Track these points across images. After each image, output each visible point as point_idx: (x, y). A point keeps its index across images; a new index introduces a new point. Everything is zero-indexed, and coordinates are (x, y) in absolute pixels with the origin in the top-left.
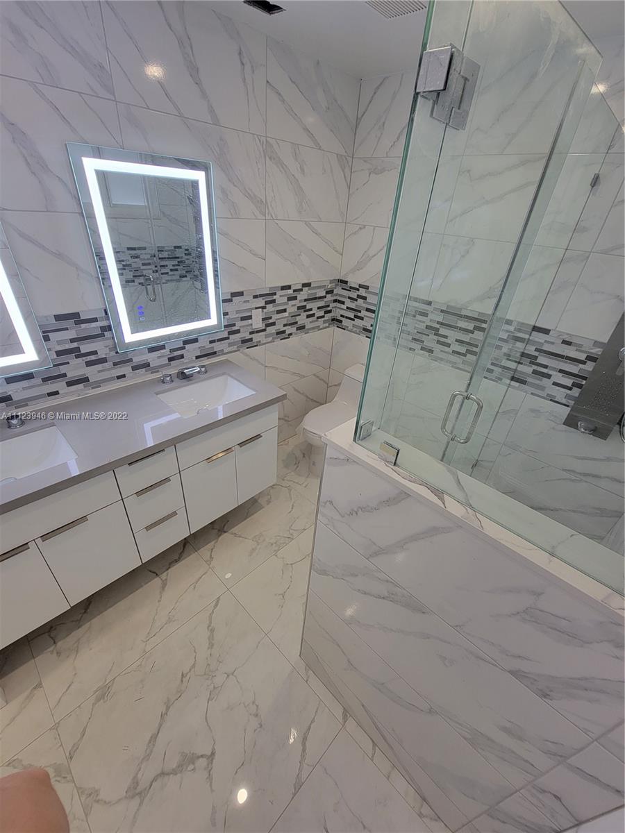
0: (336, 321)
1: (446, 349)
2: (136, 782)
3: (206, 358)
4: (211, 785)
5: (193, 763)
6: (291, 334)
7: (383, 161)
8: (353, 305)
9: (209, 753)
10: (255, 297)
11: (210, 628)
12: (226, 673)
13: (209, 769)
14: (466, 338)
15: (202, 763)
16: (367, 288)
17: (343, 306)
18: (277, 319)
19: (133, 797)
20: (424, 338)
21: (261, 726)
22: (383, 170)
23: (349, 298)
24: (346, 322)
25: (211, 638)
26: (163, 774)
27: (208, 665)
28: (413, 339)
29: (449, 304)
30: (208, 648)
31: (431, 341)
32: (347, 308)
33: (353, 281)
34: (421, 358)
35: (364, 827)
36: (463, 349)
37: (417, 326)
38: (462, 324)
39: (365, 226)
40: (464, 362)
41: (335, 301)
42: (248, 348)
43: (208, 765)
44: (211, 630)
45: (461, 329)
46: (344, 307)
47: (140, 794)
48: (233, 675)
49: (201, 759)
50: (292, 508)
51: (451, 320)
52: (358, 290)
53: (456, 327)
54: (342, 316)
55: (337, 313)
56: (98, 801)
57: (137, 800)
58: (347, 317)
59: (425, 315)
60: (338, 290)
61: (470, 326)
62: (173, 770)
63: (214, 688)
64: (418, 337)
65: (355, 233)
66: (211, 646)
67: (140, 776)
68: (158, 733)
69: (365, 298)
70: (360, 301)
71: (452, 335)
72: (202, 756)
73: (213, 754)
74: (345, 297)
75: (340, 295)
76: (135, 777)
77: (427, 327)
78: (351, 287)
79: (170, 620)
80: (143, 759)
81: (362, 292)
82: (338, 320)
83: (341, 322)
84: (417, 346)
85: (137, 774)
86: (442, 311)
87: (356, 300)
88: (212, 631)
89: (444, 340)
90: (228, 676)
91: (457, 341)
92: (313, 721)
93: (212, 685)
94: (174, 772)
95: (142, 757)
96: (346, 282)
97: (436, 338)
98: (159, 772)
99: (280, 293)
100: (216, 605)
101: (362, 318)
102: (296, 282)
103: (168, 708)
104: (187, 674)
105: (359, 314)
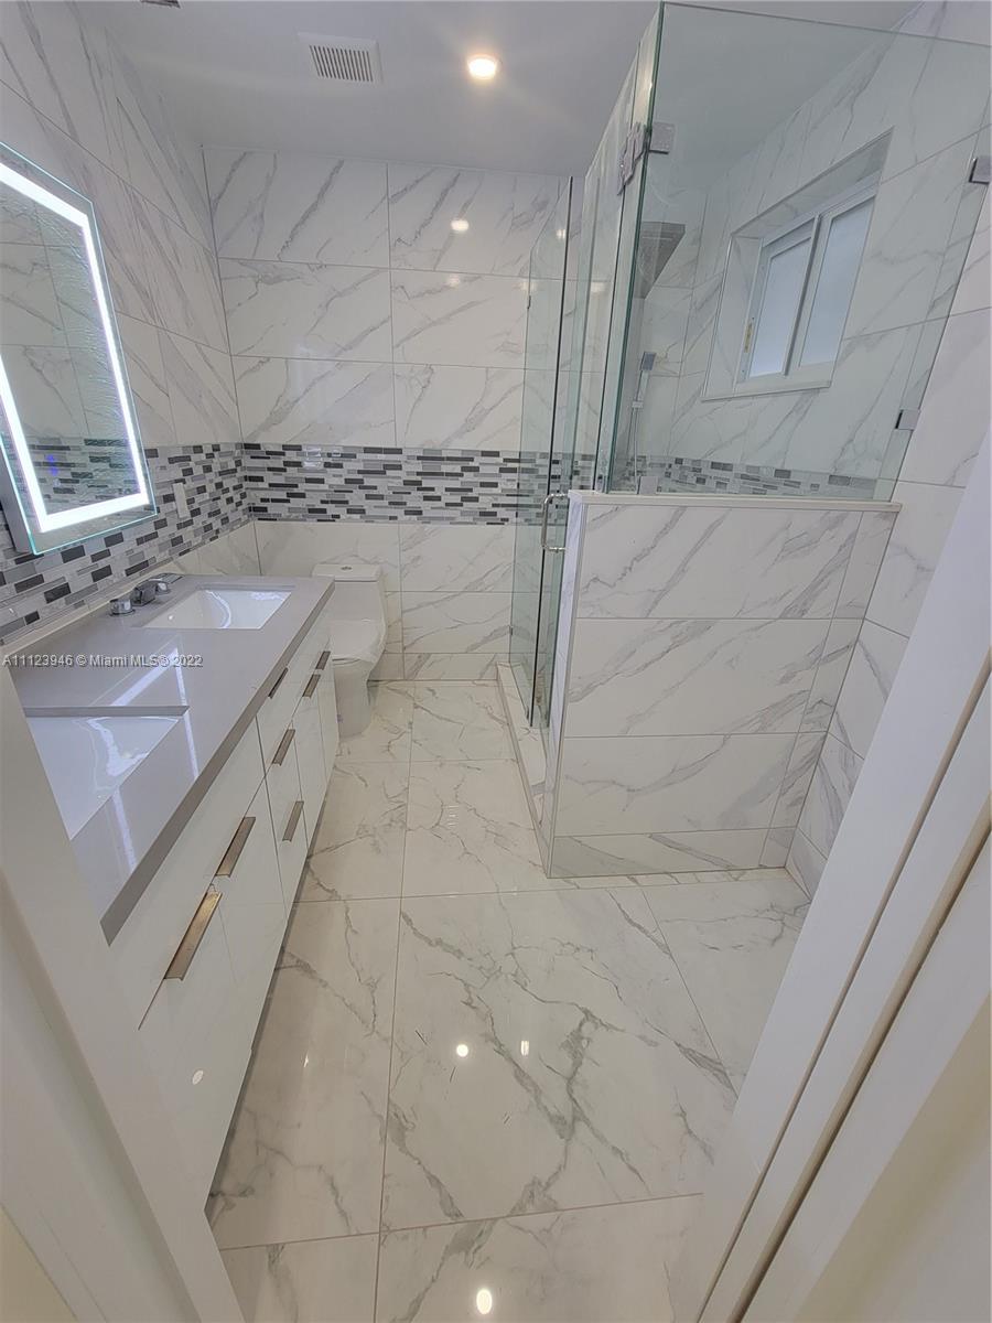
0: (258, 511)
1: (437, 504)
2: (557, 1120)
3: (137, 574)
4: (617, 1029)
5: (582, 1038)
6: (217, 531)
7: (274, 266)
8: (279, 479)
9: (583, 1016)
10: (172, 461)
11: (434, 942)
12: (507, 955)
13: (598, 1024)
14: (456, 484)
15: (587, 1029)
16: (298, 448)
17: (260, 485)
18: (200, 504)
19: (573, 1130)
20: (405, 498)
21: (592, 951)
22: (278, 279)
23: (270, 469)
24: (272, 508)
25: (448, 948)
26: (570, 1080)
27: (481, 967)
28: (390, 503)
29: (426, 447)
30: (459, 958)
31: (414, 499)
32: (271, 485)
33: (270, 441)
34: (409, 526)
35: (725, 920)
36: (456, 499)
37: (390, 485)
38: (446, 468)
39: (268, 359)
40: (462, 514)
41: (246, 478)
42: (180, 555)
43: (593, 1022)
44: (437, 943)
45: (448, 474)
46: (265, 485)
47: (575, 1119)
48: (514, 948)
49: (583, 1028)
50: (364, 781)
51: (432, 466)
52: (283, 454)
53: (442, 474)
54: (263, 500)
55: (254, 498)
56: (548, 1185)
57: (581, 1128)
58: (274, 501)
59: (399, 467)
60: (247, 461)
61: (458, 469)
62: (574, 1064)
63: (514, 975)
64: (397, 499)
65: (253, 370)
66: (459, 954)
67: (553, 1111)
68: (517, 1065)
69: (298, 464)
70: (291, 471)
71: (439, 485)
72: (581, 1025)
73: (586, 1012)
74: (262, 469)
75: (250, 469)
76: (551, 1119)
77: (406, 483)
78: (268, 453)
79: (372, 986)
80: (536, 1098)
81: (291, 456)
82: (256, 509)
83: (265, 509)
84: (399, 512)
85: (549, 1114)
86: (419, 458)
87: (285, 470)
88: (439, 942)
89: (430, 493)
90: (513, 954)
91: (447, 490)
92: (619, 905)
93: (509, 976)
94: (577, 1065)
95: (532, 1099)
96: (257, 447)
97: (421, 493)
98: (564, 1083)
99: (195, 457)
100: (409, 921)
101: (302, 496)
102: (207, 441)
103: (495, 1040)
104: (470, 998)
105: (295, 490)
